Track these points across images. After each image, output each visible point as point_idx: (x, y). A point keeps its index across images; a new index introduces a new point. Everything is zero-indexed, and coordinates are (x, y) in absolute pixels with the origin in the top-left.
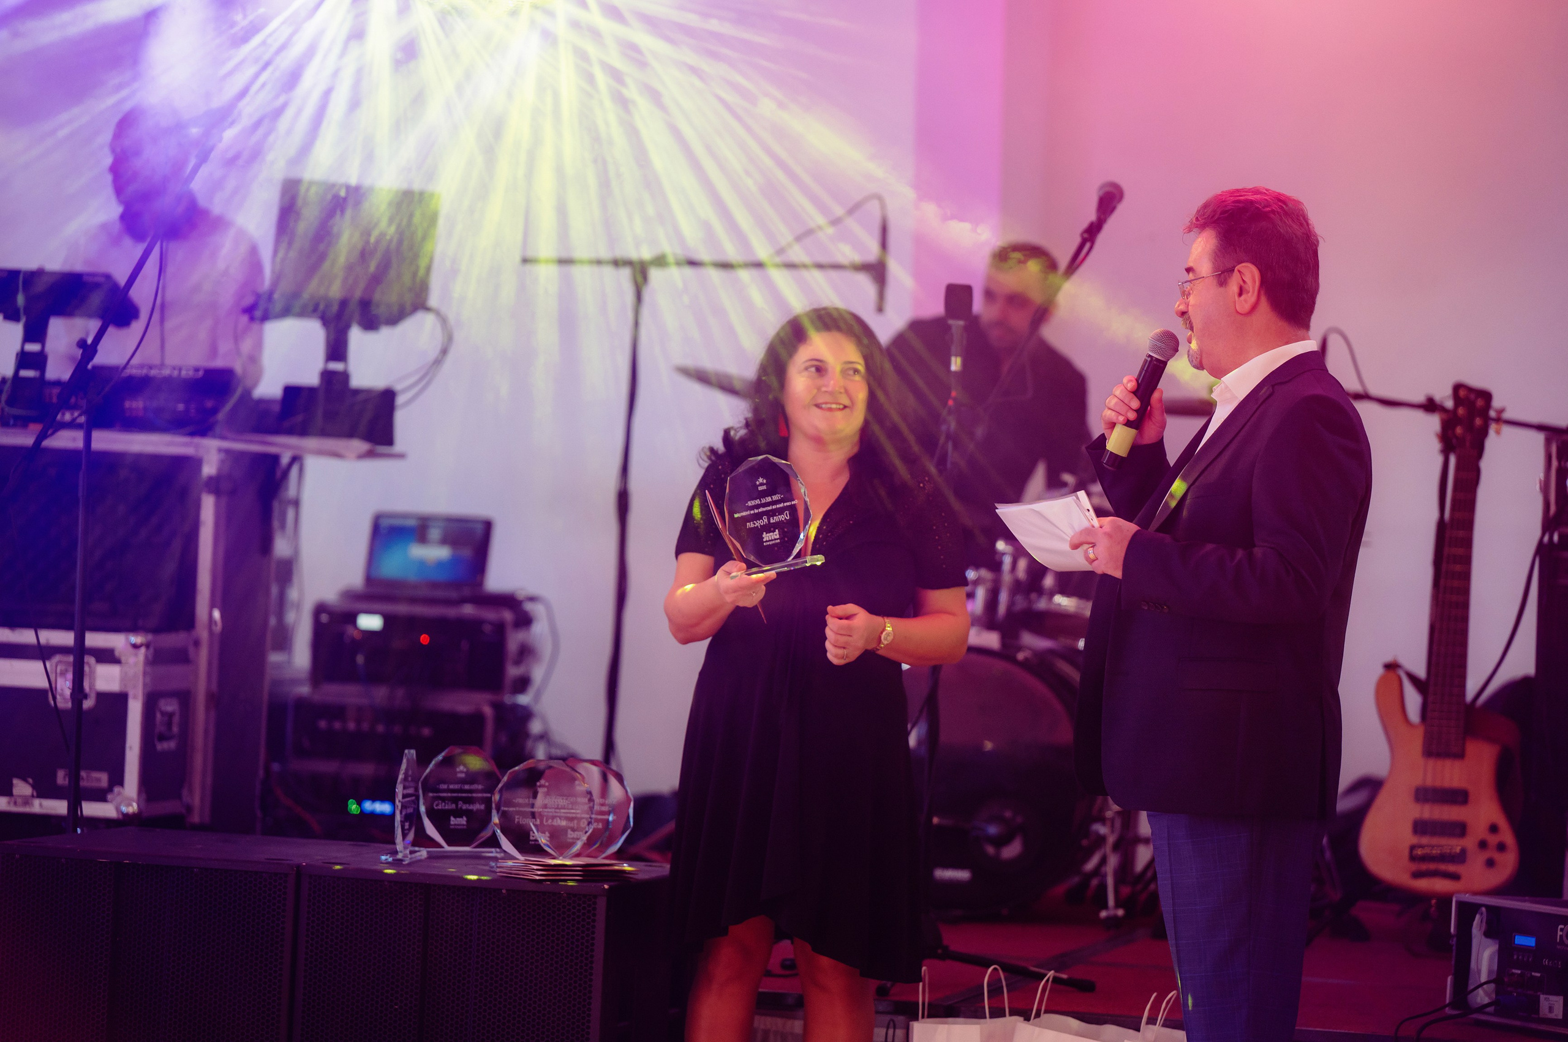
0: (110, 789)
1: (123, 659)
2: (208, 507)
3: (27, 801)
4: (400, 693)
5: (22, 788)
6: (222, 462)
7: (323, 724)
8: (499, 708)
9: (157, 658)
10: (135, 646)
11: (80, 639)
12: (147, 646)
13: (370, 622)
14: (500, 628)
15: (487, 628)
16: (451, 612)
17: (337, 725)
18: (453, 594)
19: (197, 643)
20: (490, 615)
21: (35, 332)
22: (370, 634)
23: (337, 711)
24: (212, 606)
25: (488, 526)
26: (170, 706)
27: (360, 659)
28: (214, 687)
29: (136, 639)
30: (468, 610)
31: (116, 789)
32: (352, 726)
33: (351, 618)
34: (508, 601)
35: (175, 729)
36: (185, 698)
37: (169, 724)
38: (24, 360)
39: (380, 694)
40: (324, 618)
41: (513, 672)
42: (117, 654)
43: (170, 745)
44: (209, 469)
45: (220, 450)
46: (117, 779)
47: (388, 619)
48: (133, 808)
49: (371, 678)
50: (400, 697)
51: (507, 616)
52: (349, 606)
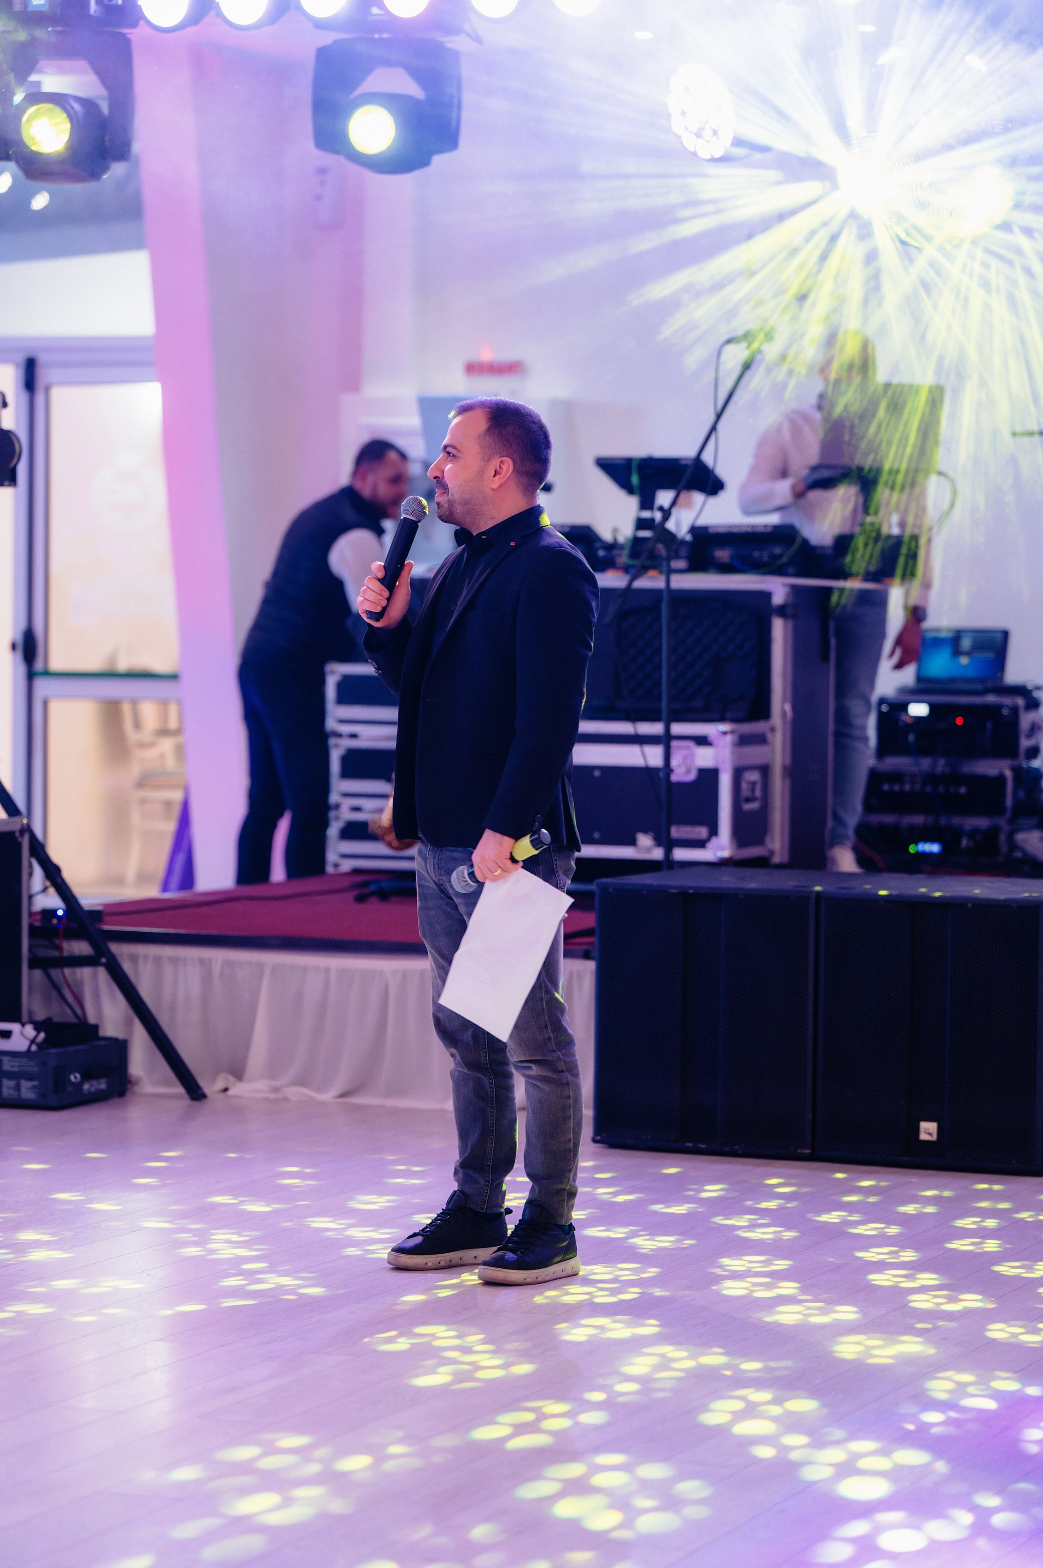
0: (708, 839)
1: (715, 742)
2: (779, 629)
3: (648, 850)
4: (941, 762)
5: (645, 840)
6: (788, 594)
7: (886, 787)
8: (1018, 771)
9: (743, 741)
10: (725, 733)
11: (667, 729)
12: (732, 732)
13: (919, 710)
14: (1015, 710)
15: (1005, 712)
16: (978, 700)
17: (896, 788)
18: (979, 687)
19: (773, 729)
20: (1007, 701)
21: (647, 503)
22: (919, 719)
23: (896, 777)
24: (784, 700)
25: (1006, 634)
26: (753, 776)
27: (911, 738)
28: (788, 761)
29: (724, 727)
30: (991, 699)
31: (714, 840)
32: (907, 787)
33: (904, 707)
34: (1021, 691)
35: (758, 793)
36: (765, 770)
37: (753, 790)
38: (641, 524)
39: (926, 763)
40: (885, 708)
41: (1025, 743)
42: (711, 739)
43: (754, 806)
44: (779, 598)
45: (784, 585)
46: (714, 831)
47: (932, 707)
48: (726, 854)
49: (919, 751)
50: (941, 765)
51: (1020, 702)
52: (904, 698)
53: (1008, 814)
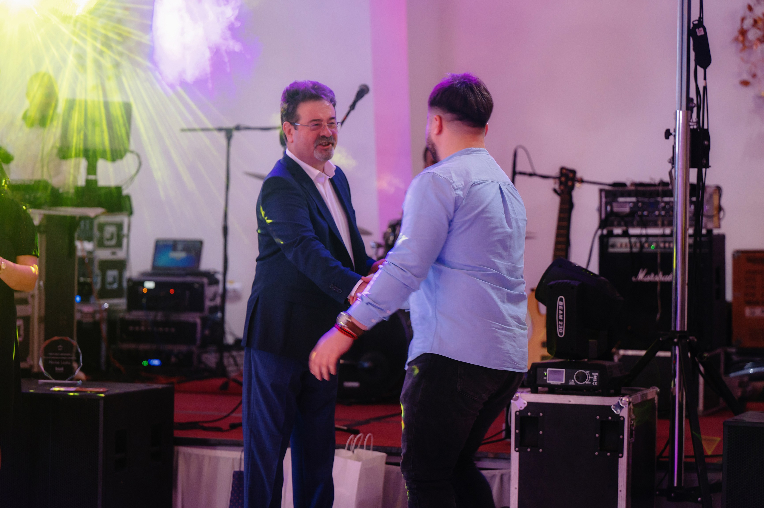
4: (160, 314)
6: (42, 219)
7: (131, 328)
8: (203, 318)
13: (150, 285)
14: (202, 286)
15: (196, 286)
16: (182, 279)
17: (137, 328)
18: (183, 272)
19: (31, 296)
20: (199, 280)
22: (149, 290)
23: (136, 323)
25: (201, 243)
27: (144, 300)
28: (44, 314)
30: (189, 279)
32: (143, 328)
33: (141, 284)
34: (208, 274)
35: (22, 332)
36: (27, 319)
39: (151, 316)
40: (131, 284)
41: (209, 304)
47: (157, 284)
49: (149, 308)
50: (160, 316)
51: (205, 280)
52: (142, 278)
53: (198, 342)
